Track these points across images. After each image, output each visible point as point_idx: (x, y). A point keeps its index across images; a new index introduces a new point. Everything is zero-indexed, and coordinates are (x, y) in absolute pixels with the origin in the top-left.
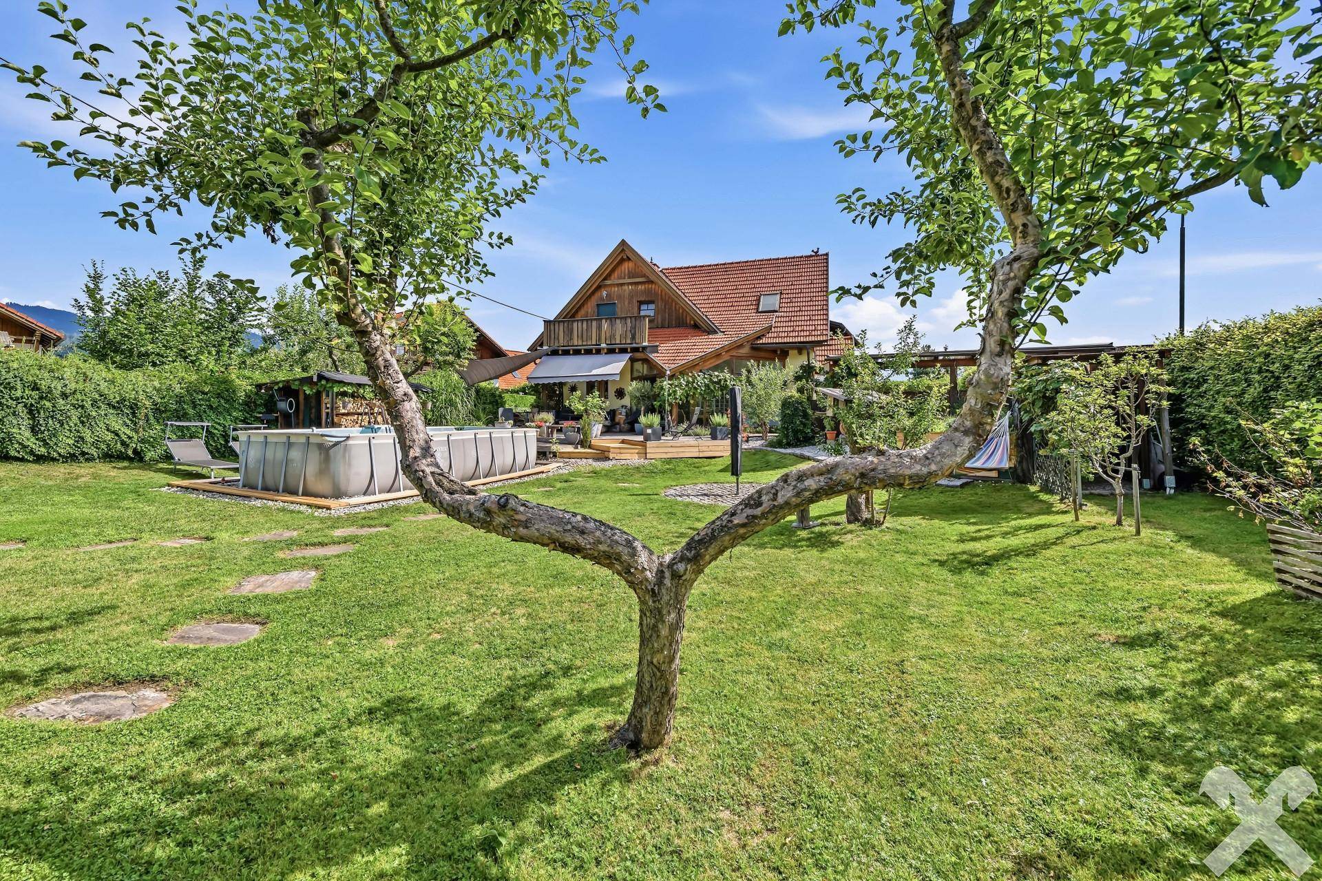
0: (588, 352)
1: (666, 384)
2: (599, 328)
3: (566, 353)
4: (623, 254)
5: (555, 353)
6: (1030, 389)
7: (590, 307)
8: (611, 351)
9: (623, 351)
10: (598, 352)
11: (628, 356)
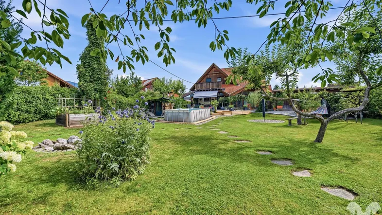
0: (207, 90)
1: (229, 98)
2: (209, 84)
3: (201, 91)
4: (213, 66)
5: (198, 91)
6: (332, 98)
7: (205, 80)
8: (213, 90)
9: (216, 90)
10: (209, 90)
11: (217, 91)
